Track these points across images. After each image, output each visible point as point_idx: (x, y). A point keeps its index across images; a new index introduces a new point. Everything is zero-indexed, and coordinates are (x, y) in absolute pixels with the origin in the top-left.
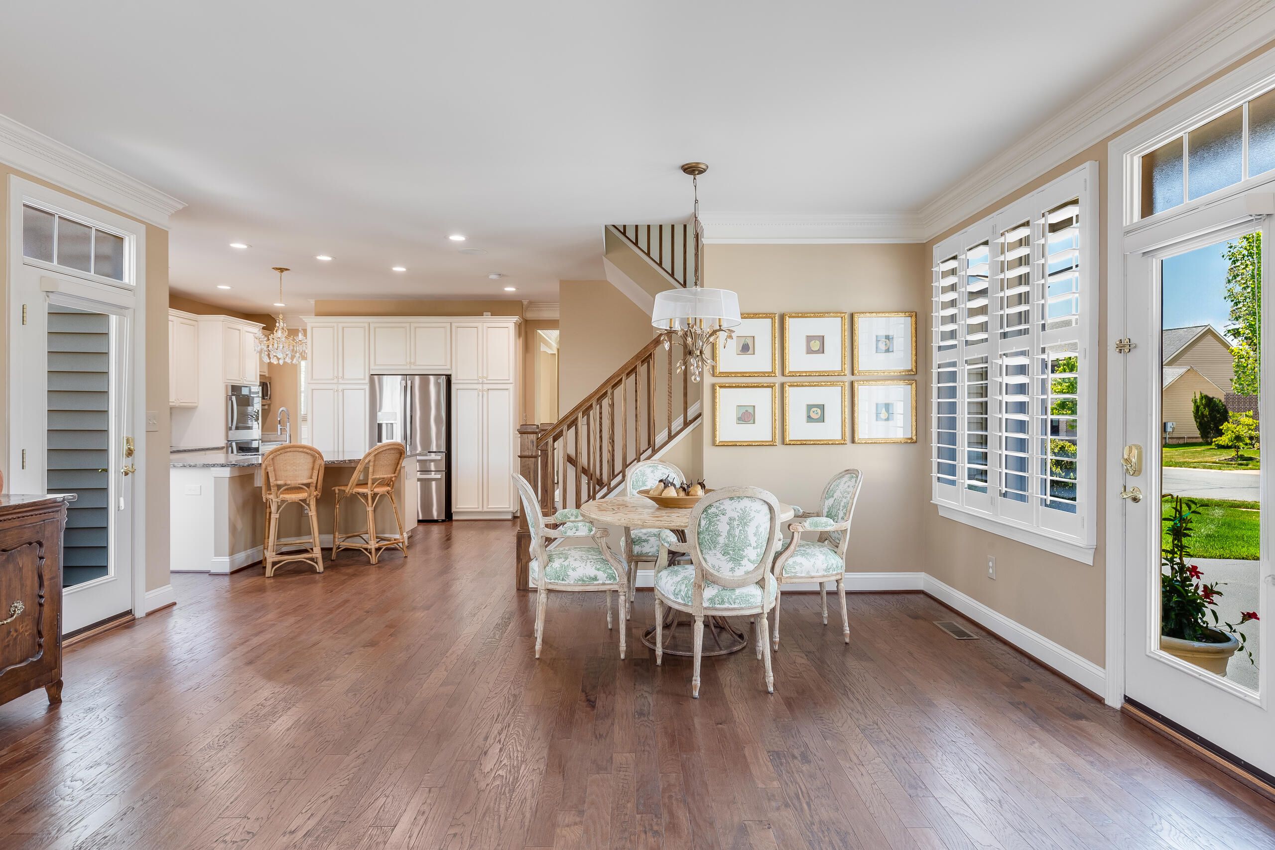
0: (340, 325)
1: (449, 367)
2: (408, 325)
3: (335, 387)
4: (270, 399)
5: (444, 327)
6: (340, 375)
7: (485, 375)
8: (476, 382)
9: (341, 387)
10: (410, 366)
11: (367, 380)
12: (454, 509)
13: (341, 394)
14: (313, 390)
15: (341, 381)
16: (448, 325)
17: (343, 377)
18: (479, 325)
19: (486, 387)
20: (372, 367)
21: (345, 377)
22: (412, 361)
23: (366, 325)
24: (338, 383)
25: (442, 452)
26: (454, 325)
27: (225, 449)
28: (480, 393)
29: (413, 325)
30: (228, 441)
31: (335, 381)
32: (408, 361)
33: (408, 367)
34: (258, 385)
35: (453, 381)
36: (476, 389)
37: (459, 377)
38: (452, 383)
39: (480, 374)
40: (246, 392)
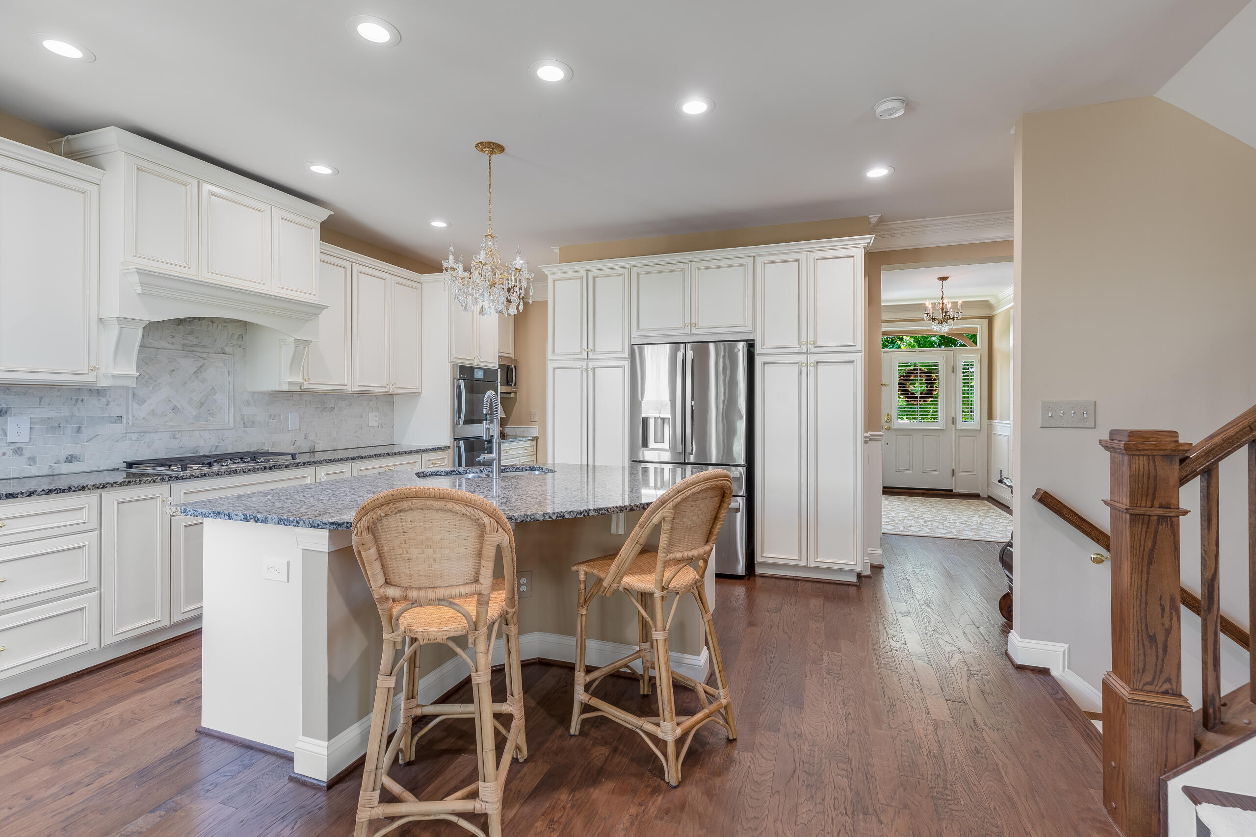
0: (591, 274)
1: (750, 328)
2: (686, 266)
3: (583, 364)
4: (515, 385)
5: (743, 265)
6: (591, 346)
7: (812, 339)
8: (796, 350)
9: (591, 364)
10: (690, 329)
11: (627, 354)
12: (758, 558)
13: (591, 374)
14: (554, 369)
15: (591, 356)
16: (750, 261)
17: (594, 350)
18: (802, 257)
19: (813, 358)
20: (634, 333)
21: (596, 350)
22: (693, 321)
23: (626, 271)
24: (587, 359)
25: (740, 466)
26: (759, 261)
27: (451, 450)
28: (804, 370)
29: (694, 266)
30: (454, 438)
31: (584, 355)
32: (687, 321)
33: (686, 331)
34: (496, 366)
35: (758, 350)
36: (797, 363)
37: (767, 344)
38: (756, 354)
39: (803, 338)
40: (479, 375)
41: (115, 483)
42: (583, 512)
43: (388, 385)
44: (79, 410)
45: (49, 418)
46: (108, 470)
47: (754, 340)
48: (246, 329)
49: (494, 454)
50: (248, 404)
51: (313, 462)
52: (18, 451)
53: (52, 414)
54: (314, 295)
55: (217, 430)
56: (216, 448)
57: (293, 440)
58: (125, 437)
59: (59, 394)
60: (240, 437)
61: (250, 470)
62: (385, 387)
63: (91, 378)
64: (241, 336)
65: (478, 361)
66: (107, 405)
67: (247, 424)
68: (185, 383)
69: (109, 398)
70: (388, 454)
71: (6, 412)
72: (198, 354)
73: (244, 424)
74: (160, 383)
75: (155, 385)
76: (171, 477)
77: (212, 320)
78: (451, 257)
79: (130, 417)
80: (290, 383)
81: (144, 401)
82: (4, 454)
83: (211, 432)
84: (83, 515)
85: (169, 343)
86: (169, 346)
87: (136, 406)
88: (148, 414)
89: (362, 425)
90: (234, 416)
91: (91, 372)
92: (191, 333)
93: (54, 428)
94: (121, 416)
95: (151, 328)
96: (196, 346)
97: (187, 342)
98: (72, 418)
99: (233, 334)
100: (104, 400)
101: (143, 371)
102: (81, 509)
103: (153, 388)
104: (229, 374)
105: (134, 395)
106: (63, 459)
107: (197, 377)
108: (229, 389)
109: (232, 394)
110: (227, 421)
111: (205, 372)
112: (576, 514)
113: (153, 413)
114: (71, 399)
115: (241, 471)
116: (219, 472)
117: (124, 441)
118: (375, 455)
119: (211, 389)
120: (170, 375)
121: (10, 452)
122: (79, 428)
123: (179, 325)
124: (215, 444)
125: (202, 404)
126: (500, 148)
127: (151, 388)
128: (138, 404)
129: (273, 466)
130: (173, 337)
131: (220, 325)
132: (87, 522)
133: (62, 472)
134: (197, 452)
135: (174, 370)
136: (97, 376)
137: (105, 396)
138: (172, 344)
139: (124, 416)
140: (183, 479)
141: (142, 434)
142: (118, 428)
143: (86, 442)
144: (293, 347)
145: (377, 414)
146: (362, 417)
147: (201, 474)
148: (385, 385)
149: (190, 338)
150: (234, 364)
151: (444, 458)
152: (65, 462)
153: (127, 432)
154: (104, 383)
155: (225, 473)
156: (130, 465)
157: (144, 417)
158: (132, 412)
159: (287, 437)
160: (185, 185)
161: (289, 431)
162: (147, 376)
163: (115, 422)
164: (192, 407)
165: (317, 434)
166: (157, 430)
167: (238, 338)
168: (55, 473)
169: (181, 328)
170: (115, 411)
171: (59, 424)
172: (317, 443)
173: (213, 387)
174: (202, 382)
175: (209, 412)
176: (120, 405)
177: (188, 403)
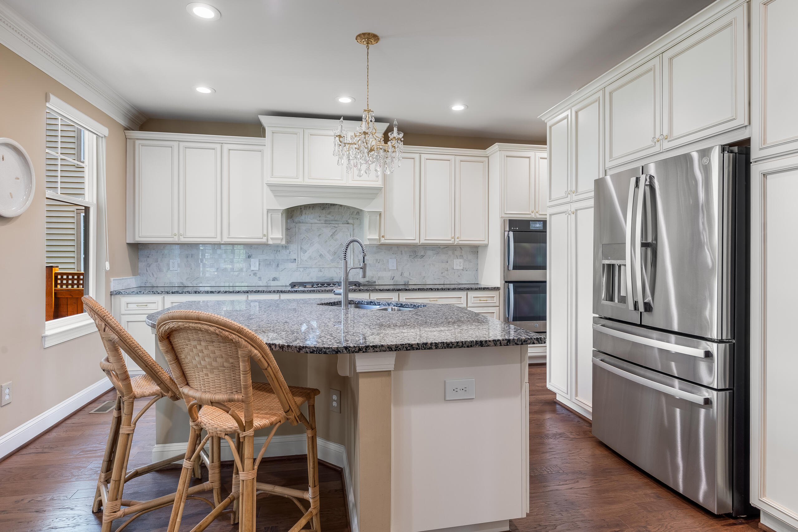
0: (574, 110)
1: (742, 120)
2: (657, 60)
6: (574, 189)
9: (574, 207)
13: (573, 216)
15: (574, 197)
16: (740, 12)
17: (576, 191)
20: (607, 165)
21: (578, 190)
22: (666, 131)
24: (571, 202)
27: (502, 291)
29: (666, 56)
31: (569, 199)
32: (658, 135)
35: (755, 154)
38: (753, 161)
40: (538, 226)
44: (278, 256)
45: (266, 260)
47: (748, 140)
52: (255, 274)
53: (267, 258)
54: (377, 181)
57: (393, 276)
58: (297, 270)
59: (270, 248)
60: (357, 273)
63: (264, 240)
64: (358, 213)
65: (537, 215)
66: (289, 254)
68: (326, 242)
69: (290, 250)
70: (431, 289)
71: (251, 257)
72: (333, 225)
74: (314, 242)
75: (311, 243)
79: (300, 260)
81: (306, 251)
82: (250, 275)
85: (318, 220)
86: (316, 221)
87: (302, 253)
88: (308, 258)
89: (447, 268)
91: (264, 237)
92: (329, 214)
93: (268, 264)
96: (332, 220)
97: (327, 219)
98: (275, 260)
99: (353, 212)
100: (288, 251)
101: (305, 236)
103: (310, 245)
104: (350, 236)
105: (301, 248)
106: (271, 279)
107: (333, 238)
111: (337, 235)
113: (310, 258)
114: (275, 250)
117: (297, 272)
119: (340, 245)
120: (319, 237)
121: (252, 275)
122: (278, 264)
123: (323, 210)
125: (335, 253)
127: (309, 245)
130: (320, 216)
133: (271, 285)
134: (333, 280)
135: (321, 235)
136: (267, 239)
137: (288, 249)
138: (320, 220)
139: (297, 259)
140: (284, 292)
141: (305, 269)
142: (293, 266)
143: (281, 271)
144: (368, 216)
145: (461, 260)
146: (447, 262)
148: (450, 239)
149: (329, 216)
150: (354, 229)
151: (494, 297)
153: (298, 267)
157: (306, 260)
158: (300, 257)
159: (389, 274)
160: (296, 134)
161: (389, 270)
162: (307, 239)
163: (293, 262)
164: (330, 255)
165: (410, 274)
166: (312, 267)
167: (356, 214)
168: (269, 285)
169: (324, 211)
170: (294, 256)
171: (270, 263)
172: (411, 279)
173: (341, 244)
174: (335, 241)
175: (339, 258)
176: (295, 254)
177: (328, 252)
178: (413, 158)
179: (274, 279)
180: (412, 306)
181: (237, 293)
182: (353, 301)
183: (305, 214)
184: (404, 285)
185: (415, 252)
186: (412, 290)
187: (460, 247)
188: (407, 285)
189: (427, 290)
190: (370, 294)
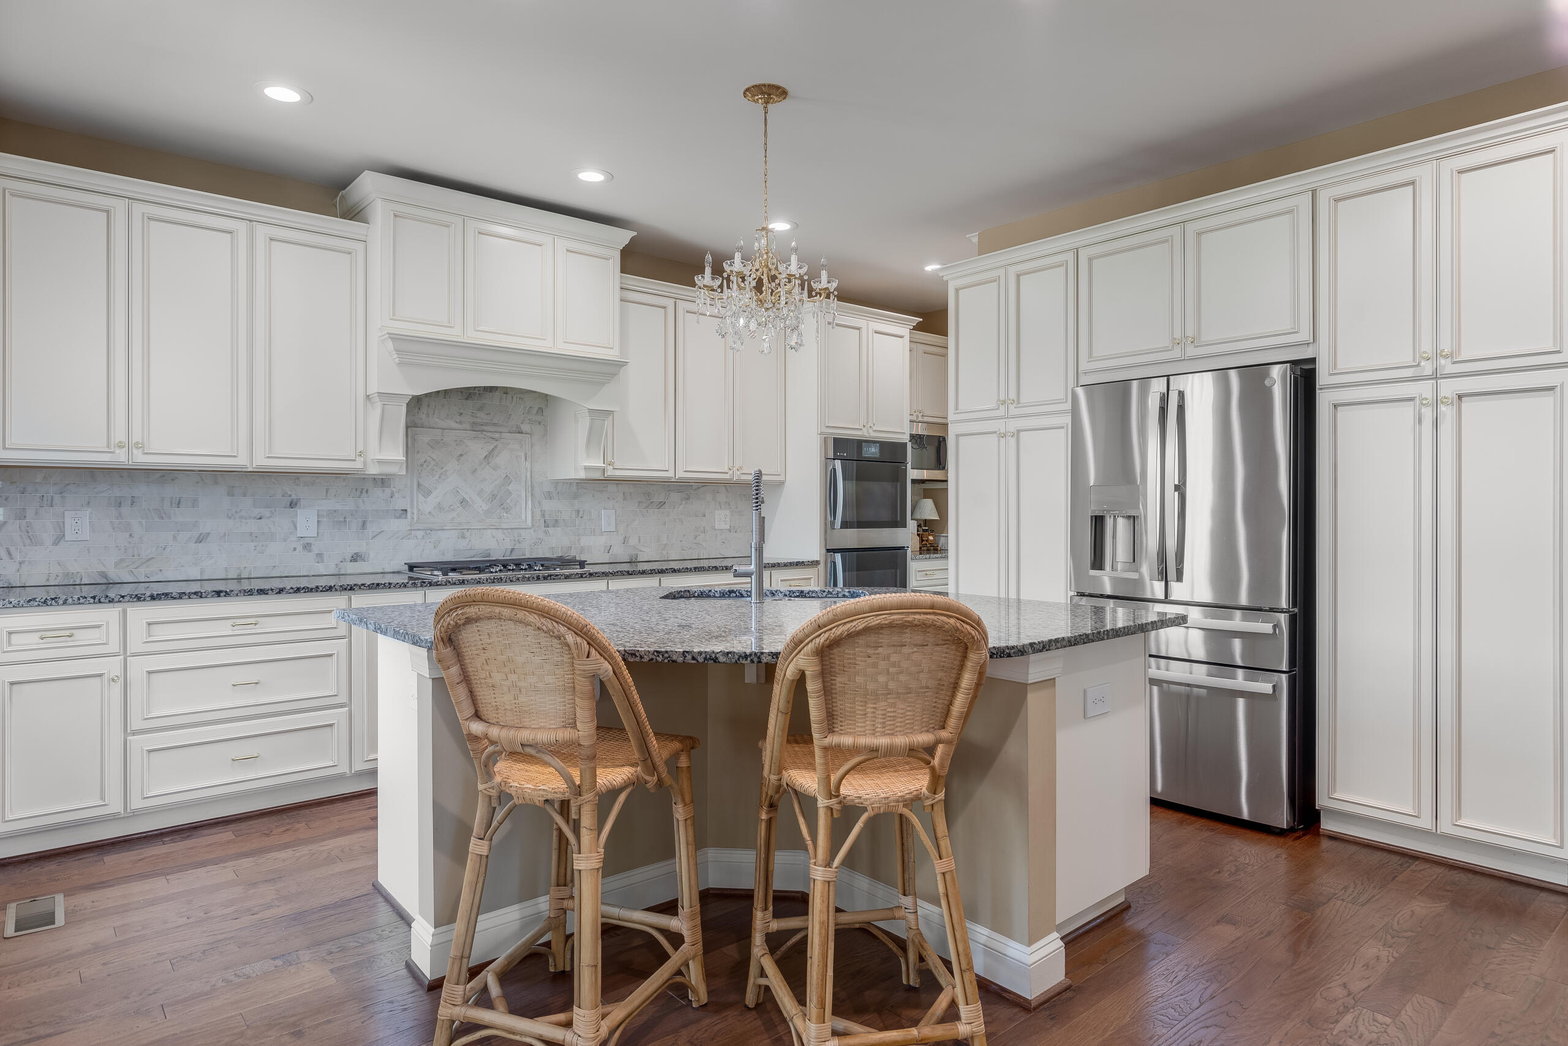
0: (1013, 271)
1: (1305, 335)
2: (1176, 231)
3: (999, 426)
5: (1290, 210)
6: (1013, 395)
7: (1446, 346)
8: (1409, 373)
9: (1013, 425)
10: (1184, 350)
11: (1069, 404)
12: (1324, 801)
13: (1012, 441)
14: (958, 436)
15: (1013, 410)
16: (1304, 200)
17: (1018, 401)
18: (1424, 173)
19: (1449, 388)
20: (1084, 366)
21: (1022, 400)
22: (1190, 333)
23: (1070, 257)
24: (1007, 416)
26: (1325, 196)
27: (821, 567)
28: (1428, 414)
29: (1191, 228)
30: (827, 550)
31: (1001, 412)
32: (1178, 335)
33: (1176, 353)
34: (905, 438)
35: (1323, 378)
36: (1412, 399)
37: (1342, 366)
38: (1317, 387)
39: (1426, 346)
40: (873, 451)
41: (363, 585)
42: (751, 655)
43: (730, 469)
44: (363, 502)
45: (335, 511)
46: (393, 573)
47: (1313, 360)
48: (547, 400)
49: (753, 567)
50: (549, 496)
51: (603, 573)
52: (307, 547)
53: (338, 507)
54: (612, 348)
55: (512, 529)
56: (511, 552)
57: (608, 544)
58: (411, 534)
59: (344, 484)
60: (540, 539)
61: (518, 579)
62: (727, 473)
63: (358, 465)
64: (540, 410)
65: (871, 431)
66: (392, 497)
67: (549, 523)
68: (475, 471)
69: (394, 489)
70: (716, 568)
71: (296, 504)
72: (489, 434)
73: (545, 522)
74: (447, 471)
75: (441, 473)
76: (424, 582)
77: (506, 391)
78: (708, 270)
79: (415, 511)
80: (587, 468)
81: (429, 493)
82: (295, 549)
83: (505, 531)
84: (332, 620)
85: (457, 422)
86: (454, 425)
87: (421, 499)
88: (435, 508)
89: (704, 528)
90: (533, 513)
91: (358, 458)
92: (481, 409)
93: (340, 522)
94: (406, 510)
95: (416, 403)
96: (487, 424)
97: (475, 420)
98: (356, 511)
99: (530, 407)
100: (388, 491)
101: (429, 456)
102: (330, 612)
103: (440, 477)
104: (526, 459)
105: (419, 485)
106: (349, 558)
107: (488, 463)
108: (526, 477)
109: (529, 483)
110: (523, 518)
111: (497, 456)
112: (737, 657)
113: (440, 507)
114: (356, 489)
115: (507, 580)
116: (480, 579)
117: (409, 539)
118: (695, 568)
119: (505, 478)
120: (458, 461)
121: (300, 548)
122: (364, 523)
123: (467, 399)
124: (510, 547)
125: (494, 496)
126: (783, 93)
127: (437, 477)
128: (423, 496)
129: (548, 576)
130: (461, 414)
131: (515, 398)
132: (335, 628)
133: (348, 572)
134: (489, 556)
135: (462, 455)
136: (365, 463)
137: (389, 487)
138: (460, 423)
139: (409, 510)
140: (437, 585)
141: (428, 532)
142: (402, 525)
143: (372, 539)
144: (587, 420)
145: (727, 512)
146: (704, 516)
147: (459, 580)
148: (726, 470)
149: (481, 414)
150: (532, 445)
151: (810, 579)
152: (351, 561)
153: (412, 528)
154: (373, 470)
155: (487, 580)
156: (411, 568)
157: (429, 512)
158: (417, 505)
159: (600, 541)
160: (448, 226)
161: (602, 533)
162: (433, 463)
163: (400, 517)
164: (483, 500)
165: (639, 540)
166: (445, 528)
167: (537, 412)
168: (342, 572)
169: (470, 402)
170: (400, 503)
171: (345, 518)
172: (641, 551)
173: (507, 476)
174: (495, 469)
175: (502, 507)
176: (405, 497)
177: (478, 494)
178: (664, 308)
179: (356, 558)
180: (825, 594)
181: (327, 590)
182: (689, 591)
183: (428, 406)
184: (629, 562)
185: (649, 494)
186: (684, 572)
187: (725, 486)
188: (633, 562)
189: (708, 570)
190: (608, 582)
